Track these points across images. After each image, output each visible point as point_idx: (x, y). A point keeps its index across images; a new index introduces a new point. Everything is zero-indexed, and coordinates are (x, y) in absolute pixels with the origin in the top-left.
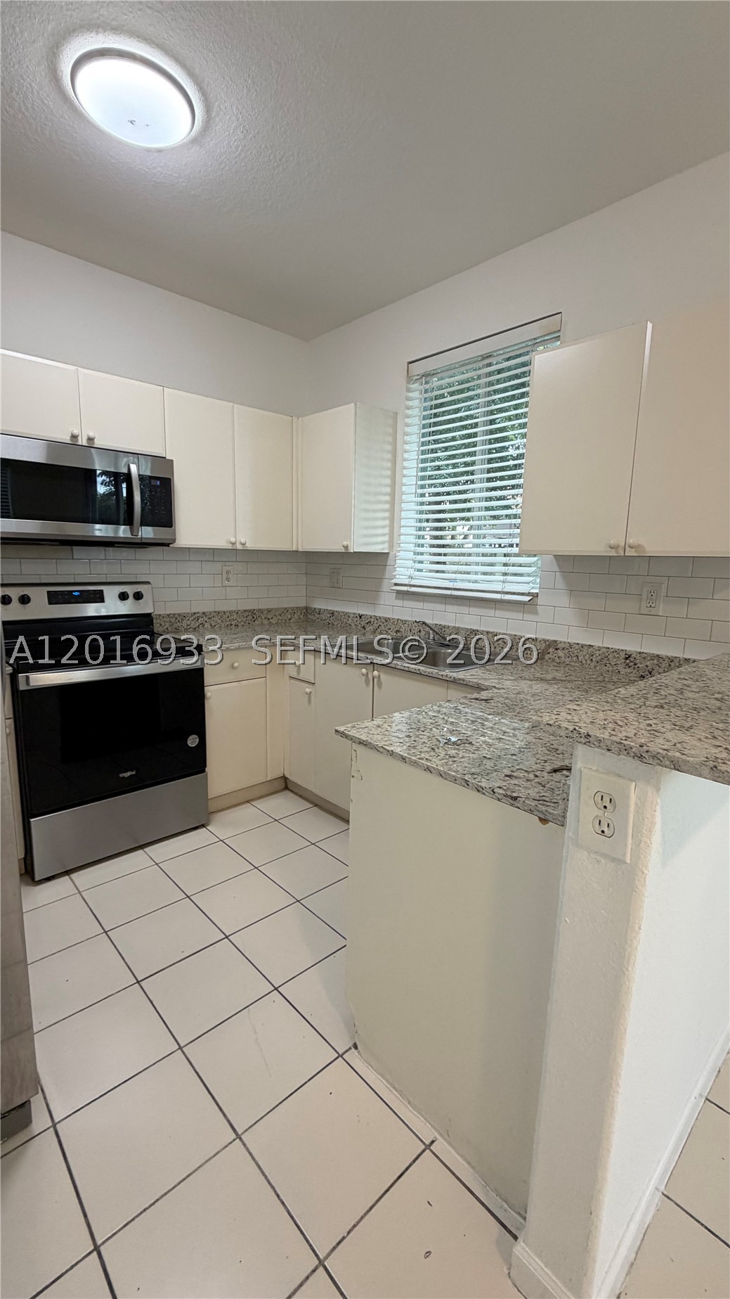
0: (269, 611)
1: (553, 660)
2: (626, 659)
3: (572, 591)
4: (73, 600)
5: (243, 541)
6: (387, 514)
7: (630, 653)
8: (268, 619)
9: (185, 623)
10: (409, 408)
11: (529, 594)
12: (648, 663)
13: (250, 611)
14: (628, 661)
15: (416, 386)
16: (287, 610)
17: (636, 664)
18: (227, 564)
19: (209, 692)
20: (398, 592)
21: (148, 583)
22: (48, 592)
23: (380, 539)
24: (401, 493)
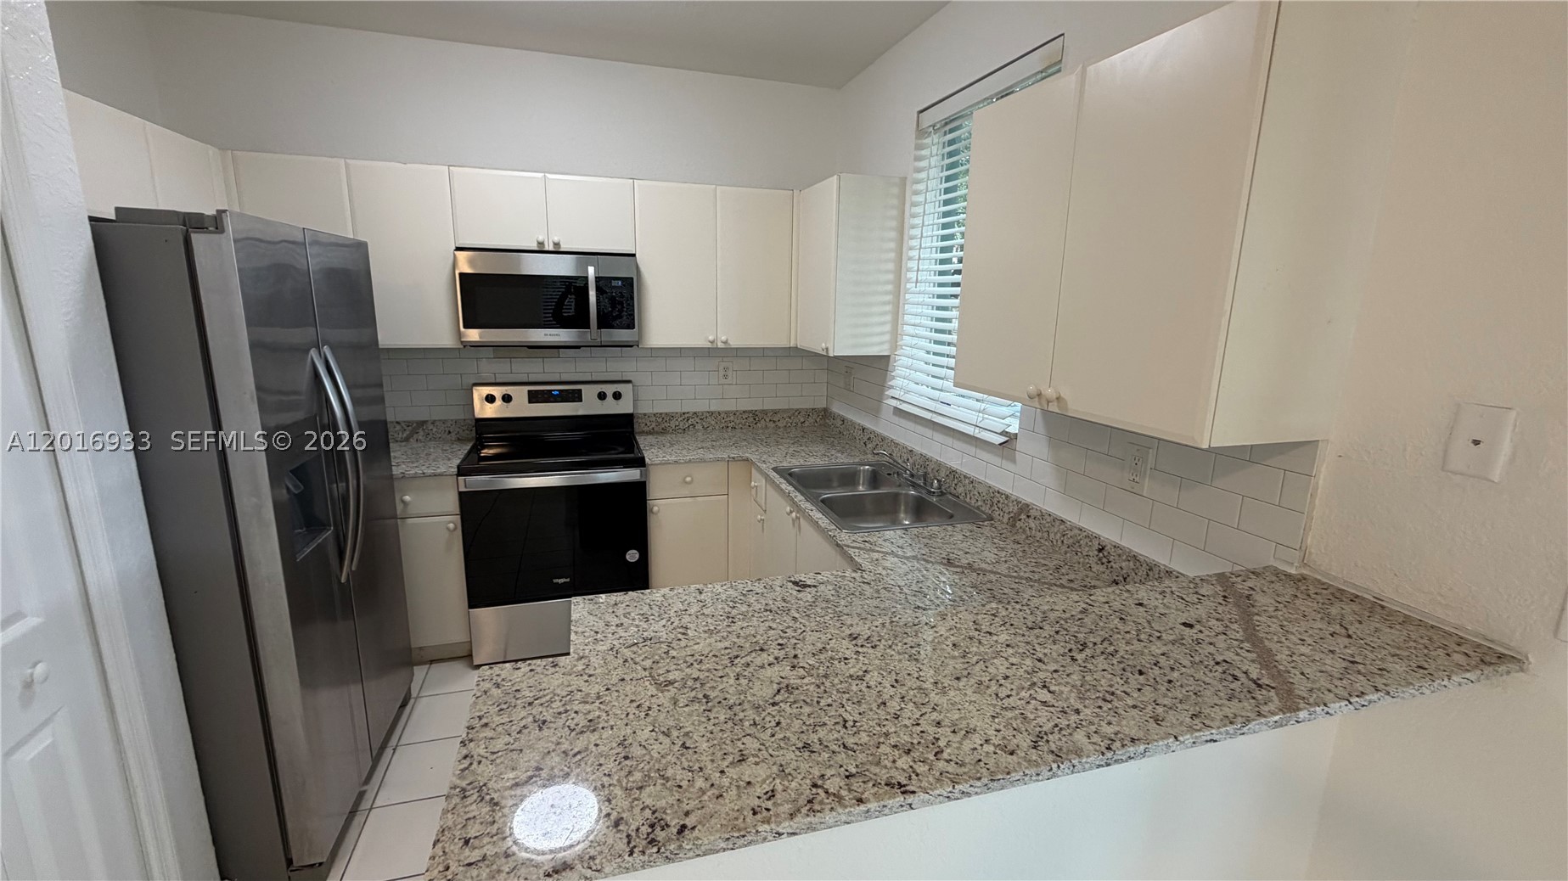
0: (775, 412)
1: (1024, 531)
2: (1100, 550)
3: (1053, 438)
4: (552, 399)
5: (724, 338)
6: (888, 308)
7: (1104, 544)
8: (774, 422)
9: (673, 424)
10: (919, 170)
11: (1004, 433)
12: (1124, 564)
13: (750, 412)
14: (1101, 555)
15: (929, 140)
16: (799, 411)
17: (1109, 562)
18: (725, 359)
19: (656, 505)
20: (895, 407)
21: (629, 382)
22: (529, 391)
23: (876, 339)
24: (908, 281)
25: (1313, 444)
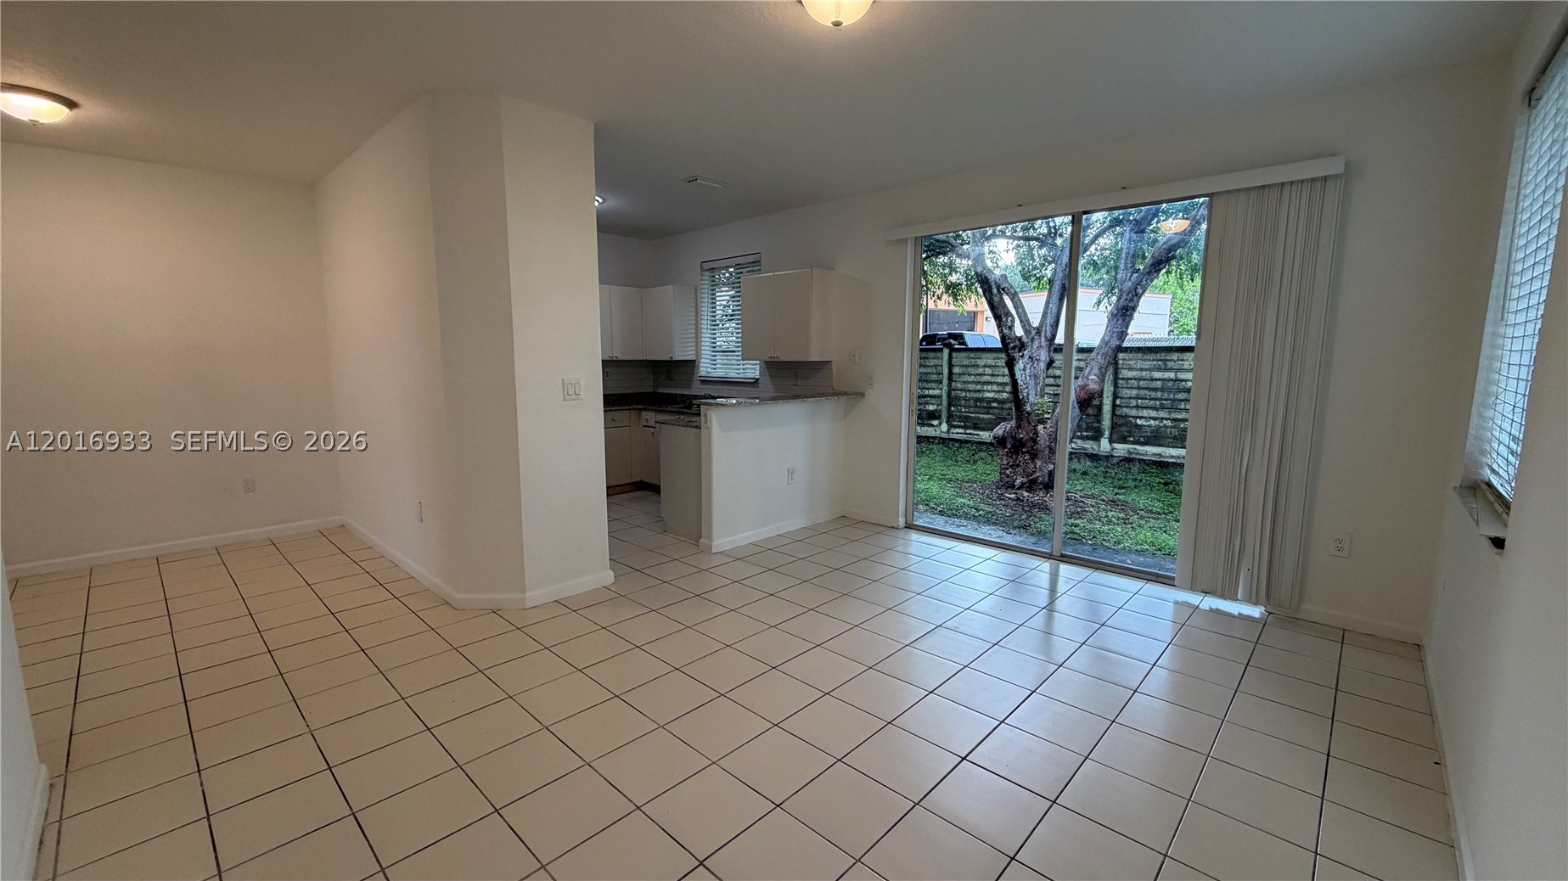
3: (771, 377)
5: (616, 355)
6: (694, 340)
10: (702, 285)
11: (755, 379)
13: (621, 394)
15: (707, 273)
20: (701, 381)
23: (691, 353)
24: (702, 328)
25: (830, 362)
